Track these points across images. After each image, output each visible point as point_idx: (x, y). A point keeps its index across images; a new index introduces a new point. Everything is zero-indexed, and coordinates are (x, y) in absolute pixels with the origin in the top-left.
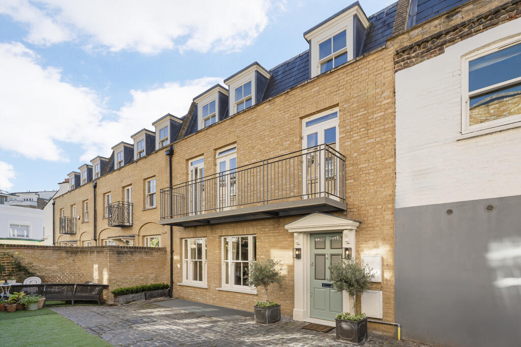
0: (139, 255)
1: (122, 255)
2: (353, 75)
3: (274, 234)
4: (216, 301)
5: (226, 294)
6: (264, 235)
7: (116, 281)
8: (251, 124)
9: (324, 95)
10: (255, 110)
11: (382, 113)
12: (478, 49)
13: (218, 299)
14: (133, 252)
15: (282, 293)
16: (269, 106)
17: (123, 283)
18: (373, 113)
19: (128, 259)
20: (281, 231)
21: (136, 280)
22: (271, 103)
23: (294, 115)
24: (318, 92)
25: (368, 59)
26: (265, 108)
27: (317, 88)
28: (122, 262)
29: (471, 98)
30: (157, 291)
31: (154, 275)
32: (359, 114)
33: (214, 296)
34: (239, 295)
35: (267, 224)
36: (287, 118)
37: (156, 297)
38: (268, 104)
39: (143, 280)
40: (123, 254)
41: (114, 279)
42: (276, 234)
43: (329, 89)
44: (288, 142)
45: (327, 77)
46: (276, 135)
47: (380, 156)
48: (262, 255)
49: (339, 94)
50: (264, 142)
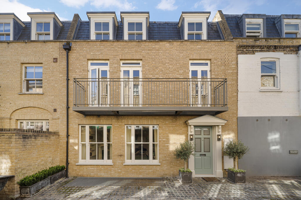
0: (41, 139)
1: (27, 140)
2: (219, 47)
3: (172, 126)
4: (121, 174)
5: (132, 167)
6: (165, 126)
7: (22, 170)
8: (154, 52)
9: (204, 51)
10: (158, 43)
11: (232, 71)
12: (264, 58)
13: (123, 172)
14: (36, 136)
15: (178, 162)
16: (169, 45)
17: (27, 170)
18: (228, 70)
19: (32, 144)
20: (177, 124)
21: (38, 166)
22: (170, 43)
23: (186, 56)
24: (201, 49)
25: (225, 43)
26: (166, 45)
27: (200, 47)
28: (27, 147)
29: (262, 76)
30: (58, 174)
31: (51, 158)
32: (222, 68)
33: (119, 170)
34: (144, 167)
35: (167, 119)
36: (181, 56)
37: (57, 179)
38: (168, 43)
39: (44, 164)
40: (28, 138)
41: (19, 168)
42: (174, 126)
43: (207, 50)
44: (182, 71)
45: (205, 43)
46: (174, 64)
47: (231, 91)
48: (163, 139)
49: (212, 54)
50: (165, 66)
